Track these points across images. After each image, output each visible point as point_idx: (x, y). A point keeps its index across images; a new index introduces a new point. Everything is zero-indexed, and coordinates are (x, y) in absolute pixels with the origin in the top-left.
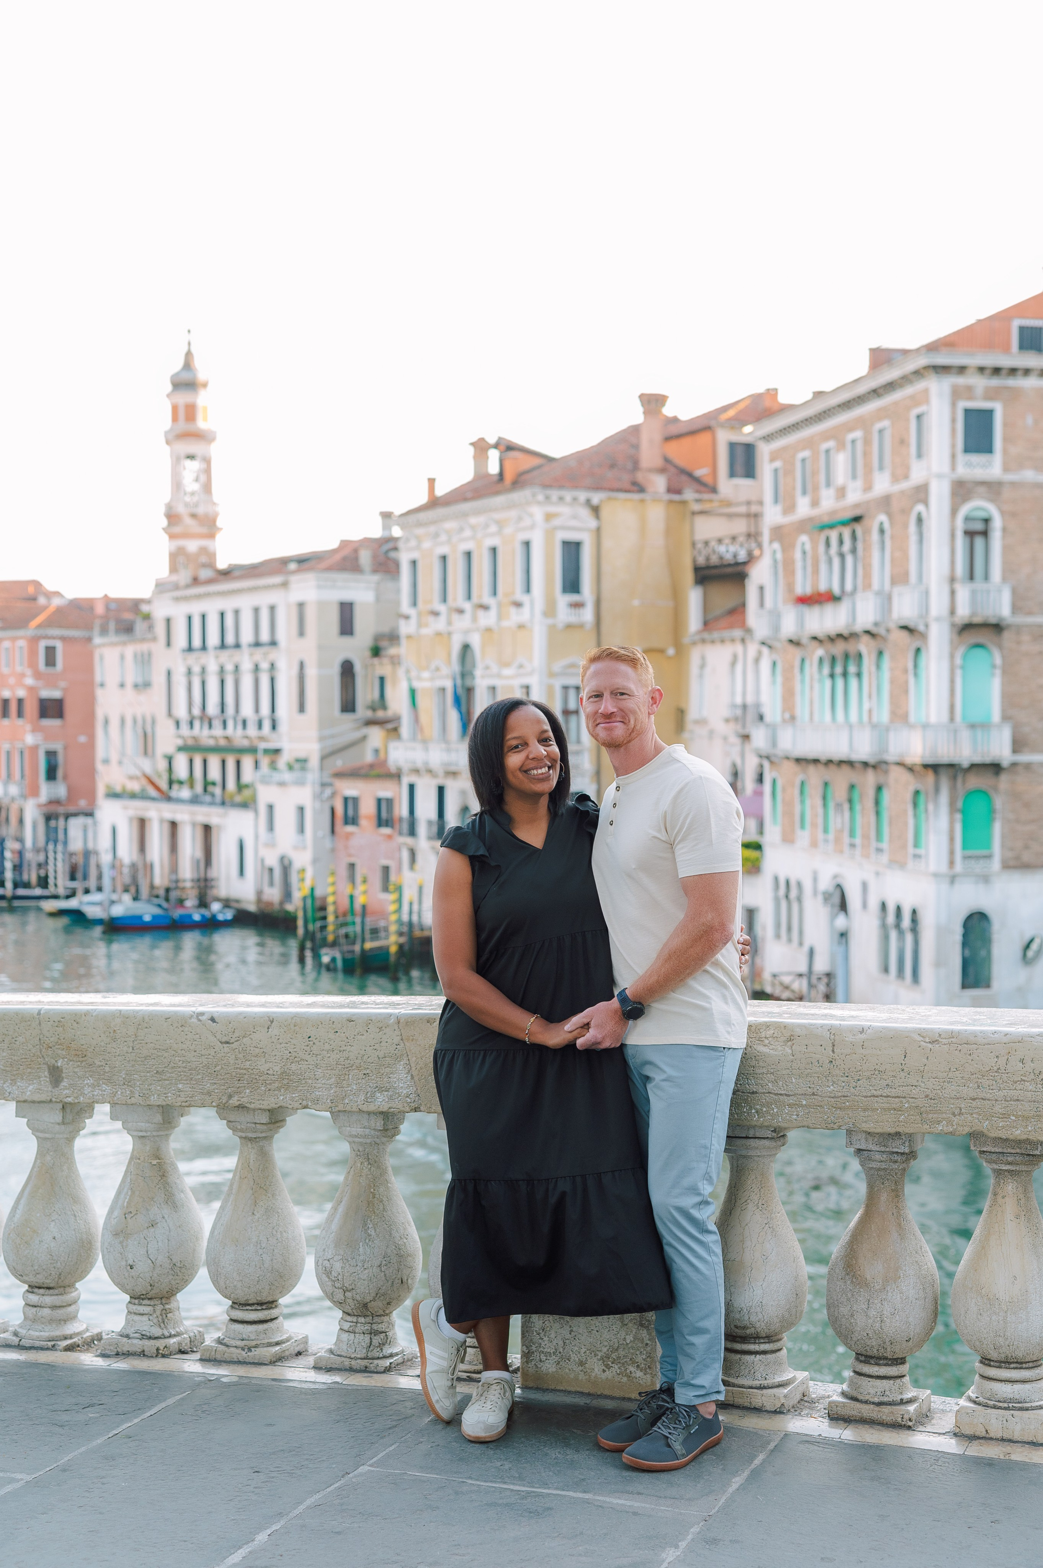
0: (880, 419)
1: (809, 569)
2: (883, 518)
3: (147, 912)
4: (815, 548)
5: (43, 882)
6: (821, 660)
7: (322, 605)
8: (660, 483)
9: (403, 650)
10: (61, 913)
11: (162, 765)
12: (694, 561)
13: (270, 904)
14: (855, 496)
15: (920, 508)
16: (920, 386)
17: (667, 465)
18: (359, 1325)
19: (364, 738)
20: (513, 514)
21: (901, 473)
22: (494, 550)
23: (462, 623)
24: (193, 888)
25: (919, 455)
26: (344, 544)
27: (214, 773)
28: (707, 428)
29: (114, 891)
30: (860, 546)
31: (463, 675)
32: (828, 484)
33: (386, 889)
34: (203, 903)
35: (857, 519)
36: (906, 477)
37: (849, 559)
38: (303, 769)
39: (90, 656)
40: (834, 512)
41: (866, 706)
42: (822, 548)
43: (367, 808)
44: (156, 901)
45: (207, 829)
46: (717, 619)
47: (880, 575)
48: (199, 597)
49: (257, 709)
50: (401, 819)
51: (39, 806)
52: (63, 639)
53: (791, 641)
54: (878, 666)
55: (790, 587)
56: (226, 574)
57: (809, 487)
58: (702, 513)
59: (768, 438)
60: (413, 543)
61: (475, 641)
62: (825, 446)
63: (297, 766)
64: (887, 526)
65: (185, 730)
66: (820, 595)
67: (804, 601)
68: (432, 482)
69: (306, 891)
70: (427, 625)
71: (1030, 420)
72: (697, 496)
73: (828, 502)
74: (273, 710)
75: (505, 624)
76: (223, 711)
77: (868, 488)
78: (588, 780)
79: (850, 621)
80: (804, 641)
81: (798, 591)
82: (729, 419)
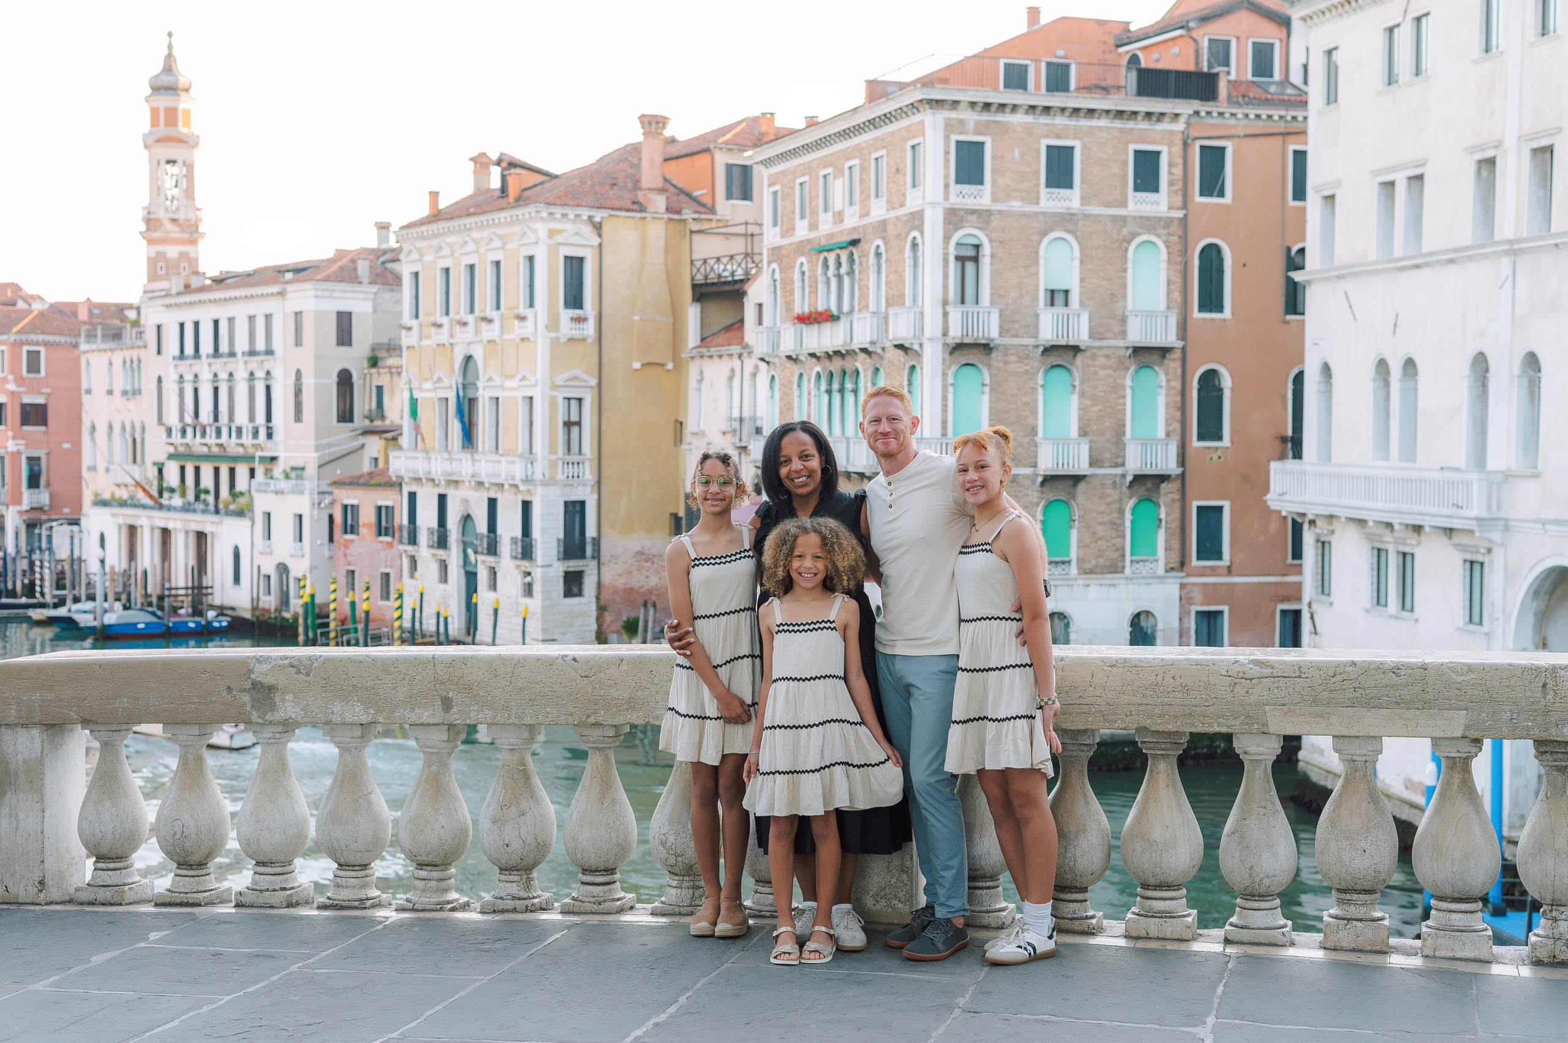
0: (877, 149)
1: (807, 290)
2: (879, 242)
3: (140, 619)
4: (813, 270)
5: (30, 589)
6: (819, 375)
7: (319, 314)
8: (659, 202)
9: (405, 360)
10: (51, 621)
11: (153, 473)
12: (693, 279)
13: (269, 611)
14: (852, 220)
15: (915, 233)
16: (916, 118)
17: (667, 186)
19: (363, 446)
20: (517, 229)
21: (897, 200)
22: (498, 264)
23: (464, 335)
24: (186, 595)
25: (914, 185)
26: (341, 254)
27: (207, 481)
28: (706, 150)
29: (106, 600)
30: (856, 267)
31: (465, 387)
32: (826, 210)
33: (386, 595)
34: (197, 611)
35: (854, 243)
36: (902, 204)
37: (846, 280)
38: (299, 477)
39: (78, 361)
40: (833, 236)
42: (820, 269)
43: (367, 516)
44: (150, 609)
45: (201, 537)
46: (713, 335)
47: (876, 296)
48: (191, 304)
49: (252, 418)
50: (401, 527)
51: (20, 513)
52: (46, 344)
53: (789, 357)
55: (789, 306)
56: (219, 281)
57: (808, 211)
58: (700, 232)
59: (767, 163)
60: (415, 256)
61: (478, 353)
62: (823, 172)
63: (293, 474)
64: (882, 250)
65: (176, 438)
66: (820, 314)
67: (803, 319)
68: (434, 195)
69: (306, 599)
70: (429, 337)
71: (1017, 154)
72: (696, 216)
73: (826, 225)
74: (269, 419)
75: (507, 337)
76: (216, 419)
77: (865, 214)
78: (588, 489)
79: (848, 340)
80: (802, 358)
81: (797, 310)
82: (725, 143)
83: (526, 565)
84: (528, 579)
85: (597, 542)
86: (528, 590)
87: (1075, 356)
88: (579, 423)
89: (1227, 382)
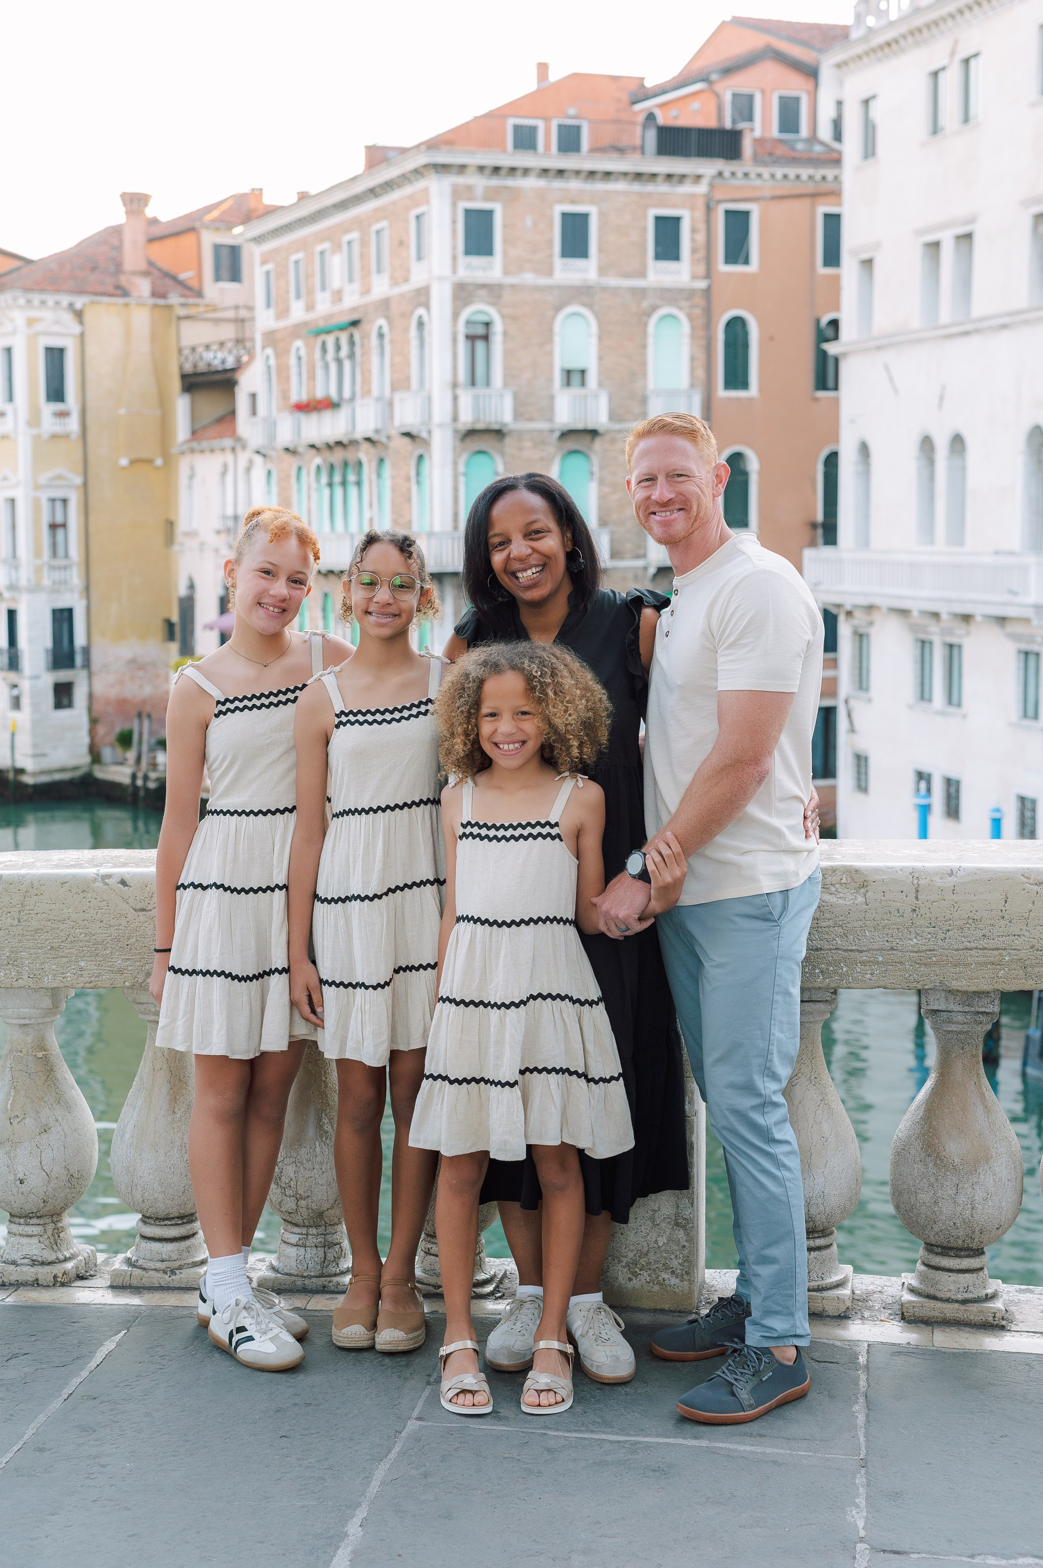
0: (378, 220)
1: (305, 376)
2: (382, 322)
4: (310, 354)
6: (319, 469)
8: (144, 287)
12: (181, 368)
14: (352, 299)
15: (421, 311)
16: (420, 184)
17: (151, 269)
18: (310, 1237)
21: (401, 276)
25: (419, 258)
28: (191, 230)
30: (358, 350)
32: (323, 288)
35: (355, 323)
36: (406, 280)
37: (347, 365)
40: (330, 316)
41: (367, 515)
42: (318, 354)
46: (205, 428)
47: (380, 382)
53: (287, 450)
54: (379, 475)
55: (285, 394)
57: (303, 290)
58: (188, 317)
59: (256, 240)
62: (319, 248)
64: (386, 330)
66: (320, 402)
67: (303, 408)
71: (529, 222)
72: (182, 300)
73: (324, 306)
77: (366, 291)
78: (76, 595)
79: (350, 428)
80: (301, 449)
81: (294, 398)
82: (214, 220)
83: (12, 676)
84: (15, 692)
85: (87, 651)
86: (16, 703)
87: (593, 440)
88: (64, 526)
89: (753, 465)
